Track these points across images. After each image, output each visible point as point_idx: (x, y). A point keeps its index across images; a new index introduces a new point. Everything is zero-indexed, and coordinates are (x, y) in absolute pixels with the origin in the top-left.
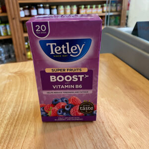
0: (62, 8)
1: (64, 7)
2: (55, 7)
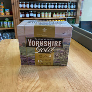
0: (43, 13)
1: (44, 13)
2: (39, 13)
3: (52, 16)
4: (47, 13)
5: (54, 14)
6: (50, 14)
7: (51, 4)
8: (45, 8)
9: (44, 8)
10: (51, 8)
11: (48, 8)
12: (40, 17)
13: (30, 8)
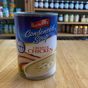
3: (80, 21)
4: (72, 16)
5: (83, 17)
6: (78, 17)
7: (80, 4)
8: (71, 9)
9: (69, 8)
10: (79, 9)
11: (74, 8)
12: (63, 21)
13: (49, 7)
